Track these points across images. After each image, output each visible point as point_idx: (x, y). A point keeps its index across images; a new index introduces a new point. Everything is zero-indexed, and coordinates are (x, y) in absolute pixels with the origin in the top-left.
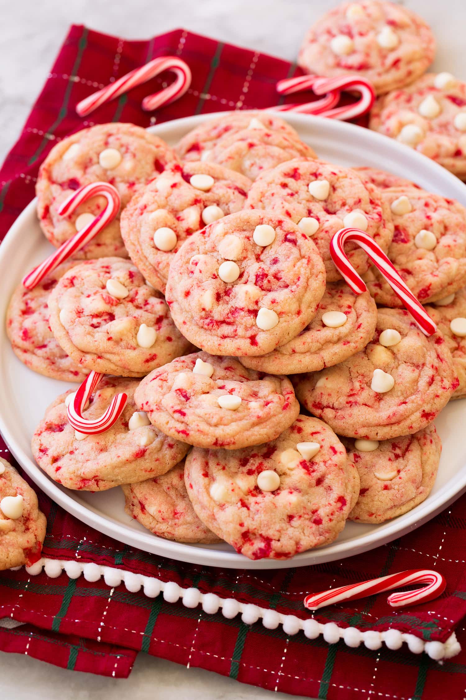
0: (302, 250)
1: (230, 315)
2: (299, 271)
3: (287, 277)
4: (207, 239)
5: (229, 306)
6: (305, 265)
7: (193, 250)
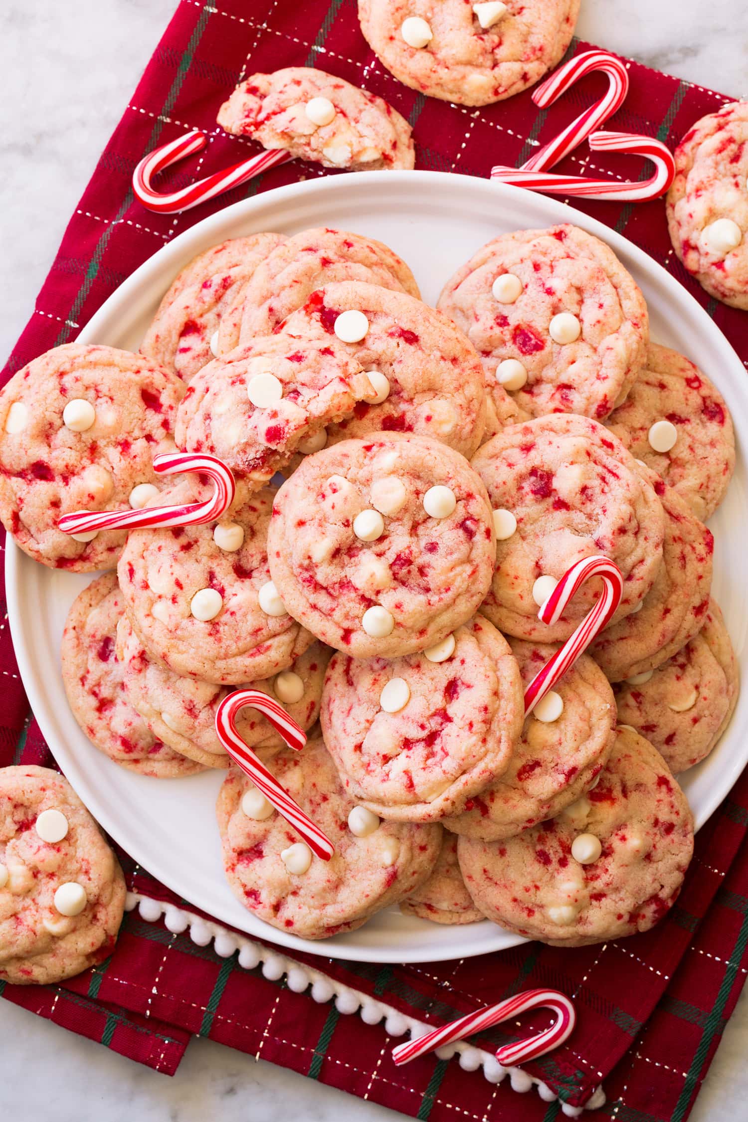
0: (474, 551)
1: (337, 586)
2: (454, 581)
3: (435, 578)
4: (367, 461)
5: (343, 574)
6: (465, 575)
7: (341, 465)
